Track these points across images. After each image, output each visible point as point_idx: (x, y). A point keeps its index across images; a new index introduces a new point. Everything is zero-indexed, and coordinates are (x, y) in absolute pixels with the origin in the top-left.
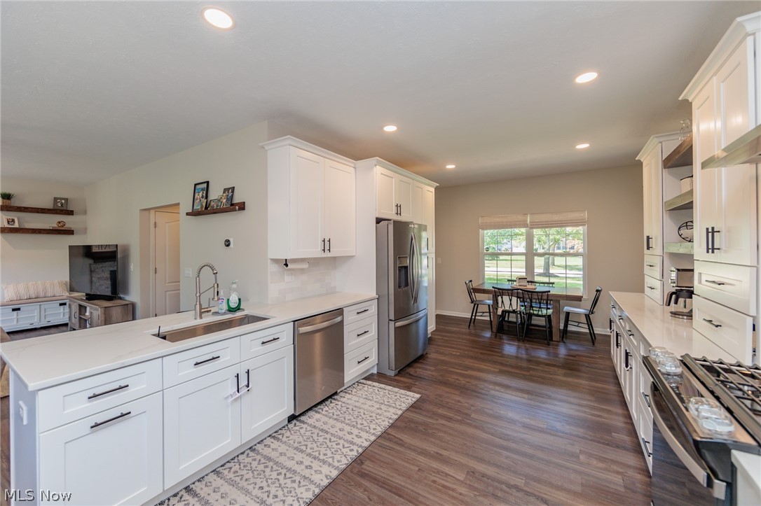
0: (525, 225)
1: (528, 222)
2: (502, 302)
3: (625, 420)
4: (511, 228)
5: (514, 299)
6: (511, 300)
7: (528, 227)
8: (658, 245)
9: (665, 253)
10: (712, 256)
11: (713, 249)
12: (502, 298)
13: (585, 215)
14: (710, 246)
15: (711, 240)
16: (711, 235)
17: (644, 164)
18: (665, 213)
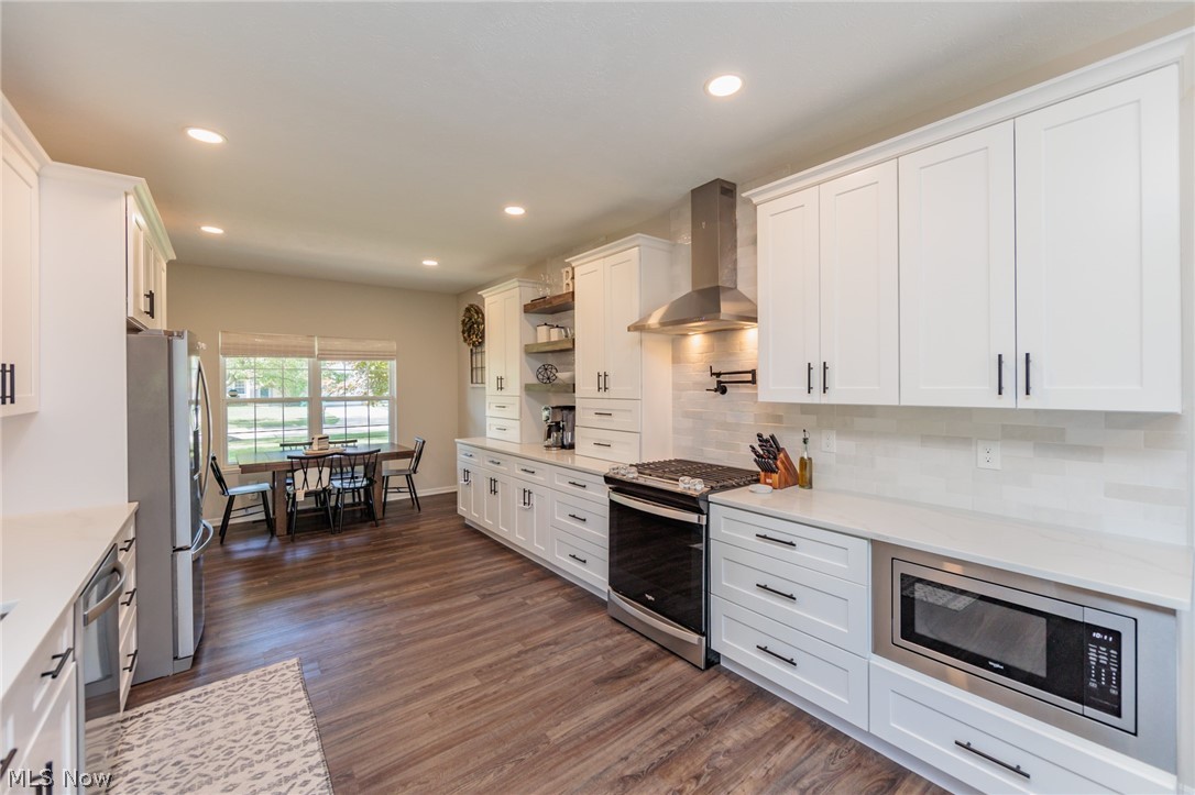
0: (310, 354)
1: (316, 349)
2: (305, 480)
5: (326, 472)
6: (320, 472)
7: (314, 356)
8: (514, 386)
9: (524, 396)
10: (602, 394)
11: (606, 389)
12: (305, 473)
13: (394, 346)
14: (602, 385)
15: (603, 381)
16: (602, 379)
17: (487, 301)
18: (524, 355)
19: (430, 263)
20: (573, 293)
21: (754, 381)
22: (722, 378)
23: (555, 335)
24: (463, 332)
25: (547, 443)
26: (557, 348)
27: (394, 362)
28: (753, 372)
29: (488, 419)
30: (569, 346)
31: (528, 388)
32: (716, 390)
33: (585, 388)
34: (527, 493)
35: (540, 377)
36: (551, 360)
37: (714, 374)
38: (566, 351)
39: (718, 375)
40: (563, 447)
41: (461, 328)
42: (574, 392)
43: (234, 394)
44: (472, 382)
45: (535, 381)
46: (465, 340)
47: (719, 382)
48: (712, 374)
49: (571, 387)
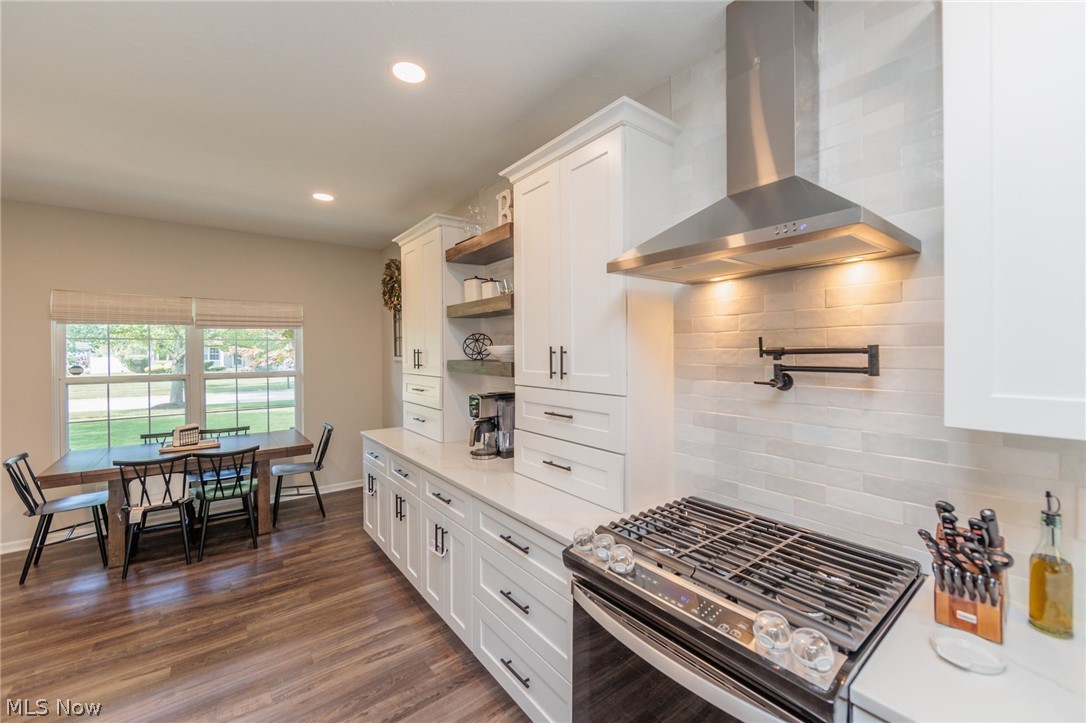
0: (186, 321)
1: (194, 314)
2: (144, 491)
3: (433, 629)
4: (149, 323)
5: (177, 479)
6: (167, 483)
7: (191, 323)
8: (434, 363)
9: (446, 374)
10: (556, 381)
11: (562, 374)
12: (143, 483)
13: (300, 311)
14: (556, 368)
15: (558, 362)
16: (556, 357)
17: (404, 250)
18: (446, 320)
19: (323, 197)
20: (512, 224)
21: (872, 369)
22: (786, 361)
23: (489, 291)
24: (384, 295)
25: (474, 449)
26: (489, 309)
27: (301, 330)
28: (872, 352)
29: (405, 405)
30: (505, 306)
31: (452, 367)
32: (772, 383)
33: (530, 370)
34: (440, 532)
35: (468, 351)
36: (485, 327)
37: (769, 353)
38: (502, 312)
39: (778, 353)
40: (498, 453)
41: (380, 288)
42: (513, 376)
43: (77, 370)
44: (396, 355)
45: (461, 356)
46: (386, 304)
47: (779, 369)
48: (762, 353)
49: (508, 369)
